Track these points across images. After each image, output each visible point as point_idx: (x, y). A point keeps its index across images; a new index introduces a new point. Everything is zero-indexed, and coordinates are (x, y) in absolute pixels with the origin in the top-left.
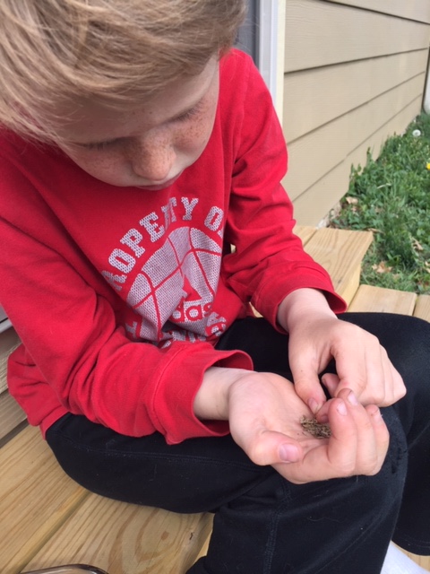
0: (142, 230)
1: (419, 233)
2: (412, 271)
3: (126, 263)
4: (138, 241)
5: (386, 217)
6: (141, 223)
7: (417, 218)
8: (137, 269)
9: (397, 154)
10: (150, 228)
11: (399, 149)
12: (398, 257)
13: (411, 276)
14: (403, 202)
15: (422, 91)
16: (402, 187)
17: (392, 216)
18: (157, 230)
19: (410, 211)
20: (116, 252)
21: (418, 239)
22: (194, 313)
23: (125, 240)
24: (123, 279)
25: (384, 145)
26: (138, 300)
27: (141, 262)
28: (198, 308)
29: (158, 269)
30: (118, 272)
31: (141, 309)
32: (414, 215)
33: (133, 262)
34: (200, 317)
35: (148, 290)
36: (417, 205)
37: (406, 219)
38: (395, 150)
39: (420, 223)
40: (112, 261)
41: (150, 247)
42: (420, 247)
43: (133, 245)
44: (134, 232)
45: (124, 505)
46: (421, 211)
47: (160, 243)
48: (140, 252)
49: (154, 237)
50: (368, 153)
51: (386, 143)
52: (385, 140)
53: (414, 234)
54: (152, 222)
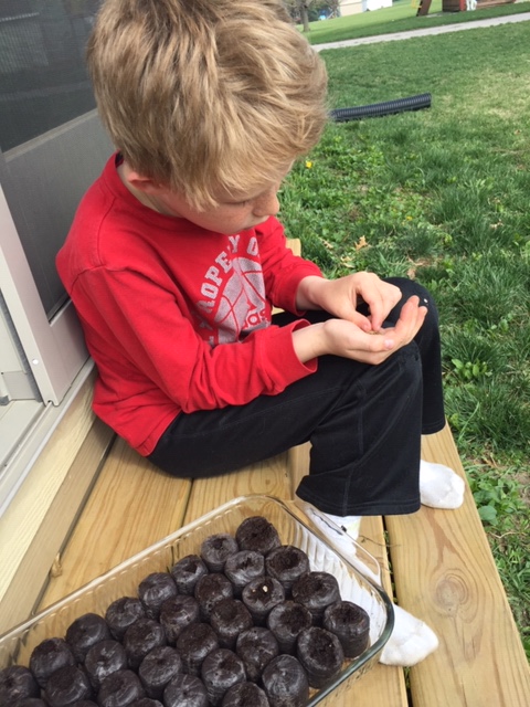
0: (218, 266)
1: (325, 232)
2: (332, 269)
3: (212, 292)
4: (216, 274)
5: (289, 225)
6: (217, 261)
7: (316, 219)
8: (220, 295)
10: (222, 263)
12: (316, 259)
13: (333, 273)
14: (299, 205)
16: (294, 192)
17: (294, 222)
18: (228, 264)
19: (308, 214)
20: (205, 286)
21: (325, 239)
22: (254, 320)
23: (208, 275)
24: (212, 304)
26: (223, 317)
27: (221, 288)
28: (256, 315)
29: (233, 291)
30: (209, 299)
31: (225, 323)
32: (313, 217)
33: (216, 290)
34: (258, 321)
35: (229, 308)
36: (312, 207)
37: (308, 222)
39: (322, 223)
40: (204, 292)
41: (225, 276)
42: (331, 246)
43: (214, 278)
44: (213, 268)
45: (226, 478)
46: (318, 212)
47: (231, 272)
48: (219, 281)
49: (227, 269)
53: (321, 235)
54: (223, 259)
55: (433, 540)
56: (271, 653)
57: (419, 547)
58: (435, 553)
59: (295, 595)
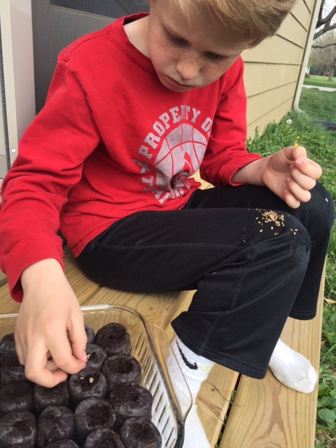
3: (161, 131)
4: (167, 120)
6: (170, 111)
8: (165, 136)
9: (275, 134)
11: (276, 131)
15: (293, 95)
18: (177, 117)
20: (157, 123)
23: (162, 117)
25: (266, 127)
27: (167, 132)
38: (273, 132)
41: (173, 125)
43: (165, 122)
47: (177, 125)
50: (256, 130)
51: (268, 127)
52: (267, 124)
55: (269, 414)
56: (62, 433)
57: (255, 414)
58: (266, 425)
59: (112, 396)
